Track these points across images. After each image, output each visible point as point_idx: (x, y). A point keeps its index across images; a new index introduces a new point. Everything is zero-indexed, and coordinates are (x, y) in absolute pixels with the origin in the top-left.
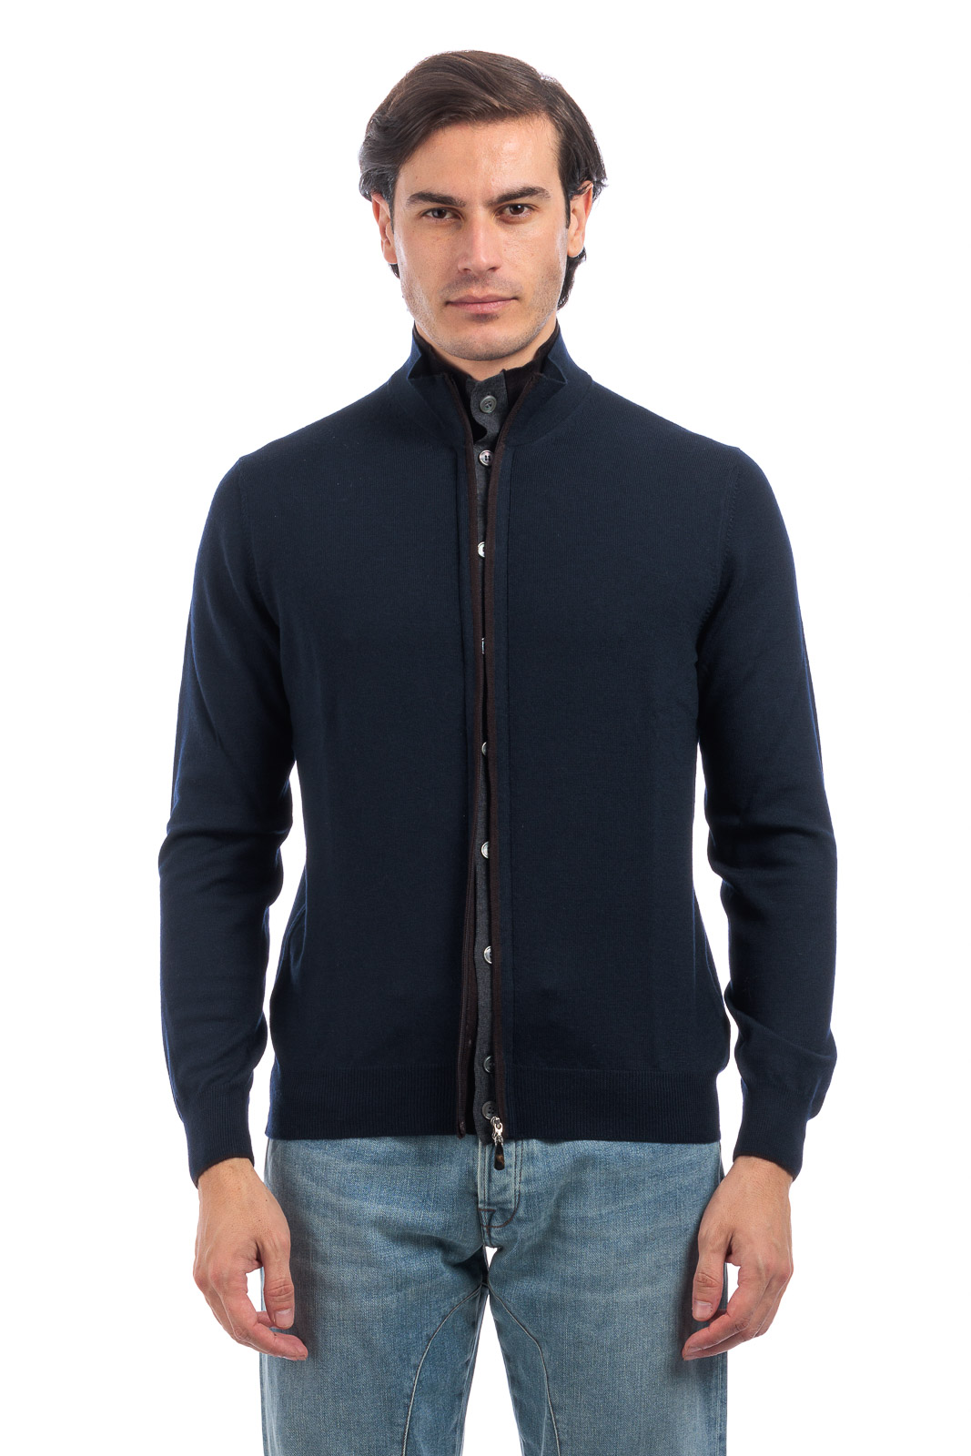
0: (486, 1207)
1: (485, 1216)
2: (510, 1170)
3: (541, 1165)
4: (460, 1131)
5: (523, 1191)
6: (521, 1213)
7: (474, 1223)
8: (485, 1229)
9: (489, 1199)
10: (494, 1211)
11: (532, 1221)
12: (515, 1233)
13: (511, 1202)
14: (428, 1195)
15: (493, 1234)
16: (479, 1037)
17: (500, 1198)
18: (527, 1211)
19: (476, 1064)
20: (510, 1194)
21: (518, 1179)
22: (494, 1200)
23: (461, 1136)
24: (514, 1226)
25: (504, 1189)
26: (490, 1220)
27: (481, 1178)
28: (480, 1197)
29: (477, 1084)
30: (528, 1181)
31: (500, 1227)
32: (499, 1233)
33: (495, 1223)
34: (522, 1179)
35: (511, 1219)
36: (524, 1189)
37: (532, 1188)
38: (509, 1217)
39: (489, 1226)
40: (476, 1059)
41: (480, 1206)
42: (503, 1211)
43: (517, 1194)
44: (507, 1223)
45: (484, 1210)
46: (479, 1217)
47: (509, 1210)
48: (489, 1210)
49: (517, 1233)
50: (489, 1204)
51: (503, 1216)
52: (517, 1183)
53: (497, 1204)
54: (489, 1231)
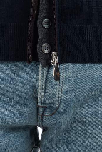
0: (42, 105)
1: (41, 110)
2: (56, 86)
3: (73, 84)
4: (29, 59)
5: (63, 98)
6: (61, 109)
7: (35, 113)
8: (40, 116)
9: (44, 101)
10: (46, 107)
11: (66, 114)
12: (57, 120)
13: (56, 103)
14: (10, 99)
15: (44, 120)
16: (40, 9)
17: (50, 101)
18: (64, 109)
19: (38, 23)
20: (56, 99)
21: (60, 91)
22: (46, 102)
23: (30, 62)
24: (56, 115)
25: (53, 96)
26: (43, 112)
27: (41, 90)
28: (39, 100)
29: (39, 34)
30: (66, 93)
31: (49, 116)
32: (47, 119)
33: (46, 114)
34: (63, 91)
35: (55, 112)
36: (63, 97)
37: (68, 96)
38: (54, 111)
39: (43, 115)
40: (38, 21)
41: (39, 104)
42: (51, 107)
43: (60, 99)
44: (53, 114)
45: (41, 107)
46: (38, 110)
47: (54, 107)
48: (43, 107)
49: (58, 120)
50: (44, 104)
51: (51, 110)
52: (60, 93)
53: (47, 104)
54: (42, 118)
